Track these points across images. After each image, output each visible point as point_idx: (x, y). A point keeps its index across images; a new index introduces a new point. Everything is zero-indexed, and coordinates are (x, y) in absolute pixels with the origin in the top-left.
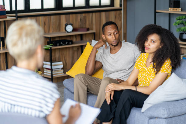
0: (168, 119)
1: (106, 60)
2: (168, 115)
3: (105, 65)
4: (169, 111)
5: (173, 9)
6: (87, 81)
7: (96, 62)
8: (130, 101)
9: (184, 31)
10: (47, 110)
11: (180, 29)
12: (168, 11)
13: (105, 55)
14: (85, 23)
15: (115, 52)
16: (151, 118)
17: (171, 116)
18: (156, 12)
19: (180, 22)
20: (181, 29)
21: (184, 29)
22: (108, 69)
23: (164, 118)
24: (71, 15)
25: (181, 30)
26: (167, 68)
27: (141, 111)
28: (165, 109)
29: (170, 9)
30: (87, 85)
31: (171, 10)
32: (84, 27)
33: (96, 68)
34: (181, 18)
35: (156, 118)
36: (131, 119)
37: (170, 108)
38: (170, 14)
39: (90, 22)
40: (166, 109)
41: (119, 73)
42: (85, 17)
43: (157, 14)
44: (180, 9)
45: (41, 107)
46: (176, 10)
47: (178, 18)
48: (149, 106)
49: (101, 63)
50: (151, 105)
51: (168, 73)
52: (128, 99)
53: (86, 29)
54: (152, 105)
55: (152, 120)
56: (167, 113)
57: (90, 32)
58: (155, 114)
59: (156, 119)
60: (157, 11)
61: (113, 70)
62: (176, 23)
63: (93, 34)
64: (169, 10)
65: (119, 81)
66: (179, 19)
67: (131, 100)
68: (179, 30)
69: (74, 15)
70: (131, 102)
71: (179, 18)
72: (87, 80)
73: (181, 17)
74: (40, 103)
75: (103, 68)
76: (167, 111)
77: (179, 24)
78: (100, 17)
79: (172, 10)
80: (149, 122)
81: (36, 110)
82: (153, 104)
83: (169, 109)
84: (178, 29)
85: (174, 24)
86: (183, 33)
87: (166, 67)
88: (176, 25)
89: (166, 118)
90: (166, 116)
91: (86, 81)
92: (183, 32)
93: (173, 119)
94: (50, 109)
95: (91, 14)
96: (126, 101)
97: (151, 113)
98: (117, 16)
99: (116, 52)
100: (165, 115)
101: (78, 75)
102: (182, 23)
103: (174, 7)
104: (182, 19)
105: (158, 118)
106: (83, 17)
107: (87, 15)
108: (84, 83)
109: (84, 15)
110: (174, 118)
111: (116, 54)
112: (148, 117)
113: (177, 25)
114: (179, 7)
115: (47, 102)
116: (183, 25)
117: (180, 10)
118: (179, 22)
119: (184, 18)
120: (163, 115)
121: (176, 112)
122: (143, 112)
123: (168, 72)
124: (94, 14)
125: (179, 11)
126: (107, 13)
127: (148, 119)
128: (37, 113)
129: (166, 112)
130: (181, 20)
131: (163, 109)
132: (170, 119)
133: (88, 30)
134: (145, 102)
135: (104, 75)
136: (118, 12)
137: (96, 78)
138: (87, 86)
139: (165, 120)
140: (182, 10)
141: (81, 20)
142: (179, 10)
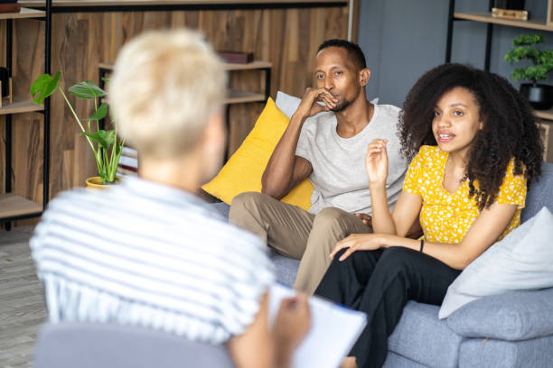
0: (522, 344)
1: (323, 154)
2: (523, 333)
3: (321, 169)
4: (528, 320)
5: (505, 14)
6: (268, 216)
7: (296, 160)
8: (403, 280)
9: (533, 79)
10: (237, 321)
11: (522, 71)
12: (491, 16)
13: (321, 139)
14: (241, 40)
15: (352, 131)
16: (469, 338)
17: (532, 334)
18: (452, 19)
19: (526, 52)
20: (526, 72)
21: (535, 74)
22: (330, 183)
23: (511, 341)
24: (201, 13)
25: (527, 76)
26: (515, 189)
27: (437, 314)
28: (517, 314)
29: (496, 13)
30: (267, 226)
31: (498, 16)
32: (237, 49)
33: (295, 176)
34: (528, 41)
35: (484, 338)
36: (402, 336)
37: (531, 311)
38: (491, 26)
39: (255, 37)
40: (520, 316)
41: (362, 197)
42: (241, 20)
43: (455, 23)
44: (526, 13)
45: (217, 310)
46: (514, 15)
47: (520, 41)
48: (465, 301)
49: (310, 163)
50: (469, 300)
51: (518, 205)
52: (400, 274)
53: (245, 56)
54: (474, 299)
55: (472, 345)
56: (522, 328)
57: (256, 65)
58: (484, 327)
59: (485, 341)
60: (457, 15)
61: (343, 186)
62: (513, 54)
63: (264, 73)
64: (494, 15)
65: (364, 221)
66: (522, 44)
67: (406, 278)
68: (519, 76)
69: (210, 14)
70: (408, 286)
71: (523, 39)
72: (270, 214)
73: (528, 38)
74: (216, 296)
75: (312, 177)
76: (522, 321)
77: (520, 58)
78: (284, 21)
79: (501, 15)
80: (462, 350)
81: (202, 320)
82: (476, 296)
83: (528, 314)
84: (517, 70)
85: (506, 56)
86: (531, 85)
87: (512, 187)
88: (513, 60)
89: (516, 341)
90: (517, 335)
91: (264, 216)
92: (531, 82)
93: (536, 343)
94: (247, 319)
95: (257, 13)
96: (393, 281)
97: (471, 324)
98: (333, 24)
99: (354, 134)
100: (515, 330)
101: (241, 196)
102: (530, 56)
103: (508, 8)
104: (530, 44)
105: (490, 339)
106: (235, 21)
107: (246, 13)
108: (260, 219)
109: (237, 13)
110: (537, 341)
111: (354, 138)
112: (459, 335)
113: (516, 59)
114: (521, 7)
115: (238, 295)
116: (530, 61)
117: (525, 18)
118: (522, 52)
119: (538, 42)
120: (509, 330)
121: (546, 325)
122: (445, 319)
123: (517, 202)
124: (267, 13)
125: (521, 21)
126: (305, 11)
127: (458, 339)
128: (206, 331)
129: (519, 324)
130: (528, 47)
131: (512, 313)
132: (527, 343)
133: (251, 58)
134: (450, 289)
135: (314, 198)
136: (335, 11)
137: (292, 206)
138: (267, 231)
139: (512, 345)
140: (529, 17)
141: (228, 27)
142: (521, 16)
